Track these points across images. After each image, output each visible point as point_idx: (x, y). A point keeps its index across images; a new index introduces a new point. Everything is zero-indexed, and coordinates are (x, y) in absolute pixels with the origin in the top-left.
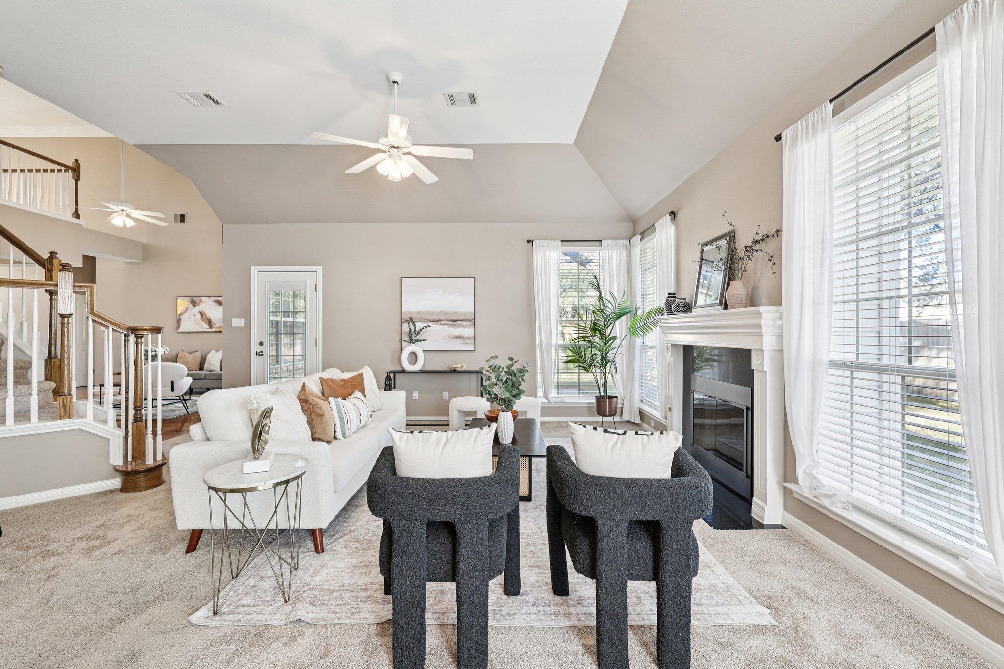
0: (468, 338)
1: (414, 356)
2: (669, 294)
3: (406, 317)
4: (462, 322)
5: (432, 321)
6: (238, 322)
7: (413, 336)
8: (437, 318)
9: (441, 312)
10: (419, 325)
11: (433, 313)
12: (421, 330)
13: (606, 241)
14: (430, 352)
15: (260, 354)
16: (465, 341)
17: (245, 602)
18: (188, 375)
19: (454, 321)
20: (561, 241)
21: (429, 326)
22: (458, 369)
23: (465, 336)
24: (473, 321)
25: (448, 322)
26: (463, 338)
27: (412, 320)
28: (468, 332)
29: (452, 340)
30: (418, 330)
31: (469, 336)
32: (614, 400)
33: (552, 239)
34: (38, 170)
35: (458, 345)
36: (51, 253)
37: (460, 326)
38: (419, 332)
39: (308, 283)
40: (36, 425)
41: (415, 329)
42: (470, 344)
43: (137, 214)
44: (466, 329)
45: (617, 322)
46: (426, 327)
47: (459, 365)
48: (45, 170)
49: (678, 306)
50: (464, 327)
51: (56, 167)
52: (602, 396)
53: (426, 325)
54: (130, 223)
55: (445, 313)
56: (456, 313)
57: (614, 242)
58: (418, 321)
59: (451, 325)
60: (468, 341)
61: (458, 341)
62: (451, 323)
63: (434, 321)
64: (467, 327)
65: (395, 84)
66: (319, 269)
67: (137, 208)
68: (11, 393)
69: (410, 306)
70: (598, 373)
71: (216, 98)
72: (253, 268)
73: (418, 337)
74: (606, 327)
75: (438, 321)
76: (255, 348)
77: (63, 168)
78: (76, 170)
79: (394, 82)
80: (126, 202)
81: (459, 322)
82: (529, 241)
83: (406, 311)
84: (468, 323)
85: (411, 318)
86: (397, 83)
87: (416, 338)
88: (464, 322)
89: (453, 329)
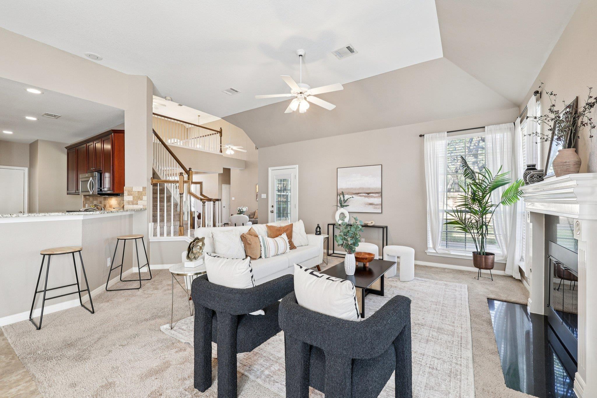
0: (377, 205)
1: (343, 215)
2: (528, 166)
3: (340, 192)
4: (373, 194)
5: (355, 194)
6: (264, 196)
7: (343, 203)
8: (357, 192)
9: (360, 188)
10: (346, 197)
11: (355, 189)
12: (347, 200)
13: (489, 127)
14: (352, 213)
15: (272, 212)
16: (375, 207)
17: (183, 327)
18: (249, 221)
19: (368, 194)
20: (447, 132)
21: (353, 197)
22: (369, 225)
23: (375, 203)
24: (380, 193)
25: (364, 195)
26: (374, 204)
27: (343, 194)
28: (378, 201)
29: (367, 206)
30: (346, 199)
31: (378, 203)
32: (491, 257)
33: (439, 132)
34: (211, 135)
35: (370, 209)
36: (189, 168)
37: (372, 197)
38: (346, 201)
39: (292, 175)
40: (173, 238)
41: (344, 200)
42: (379, 208)
43: (235, 148)
44: (376, 199)
45: (492, 192)
46: (350, 198)
47: (370, 222)
48: (213, 134)
49: (531, 177)
50: (374, 197)
51: (214, 132)
52: (479, 252)
53: (351, 196)
54: (233, 153)
55: (363, 189)
56: (369, 189)
57: (498, 127)
58: (346, 194)
59: (366, 196)
60: (377, 207)
61: (371, 206)
62: (366, 195)
63: (356, 194)
64: (376, 198)
65: (301, 56)
66: (297, 166)
67: (235, 146)
68: (172, 224)
69: (343, 184)
70: (476, 233)
71: (235, 89)
72: (269, 168)
73: (345, 204)
74: (484, 197)
75: (358, 193)
76: (270, 209)
77: (216, 132)
78: (221, 132)
79: (300, 56)
80: (230, 144)
81: (371, 194)
82: (421, 136)
83: (340, 188)
84: (377, 195)
85: (342, 192)
86: (302, 56)
87: (344, 204)
88: (374, 194)
89: (368, 199)
